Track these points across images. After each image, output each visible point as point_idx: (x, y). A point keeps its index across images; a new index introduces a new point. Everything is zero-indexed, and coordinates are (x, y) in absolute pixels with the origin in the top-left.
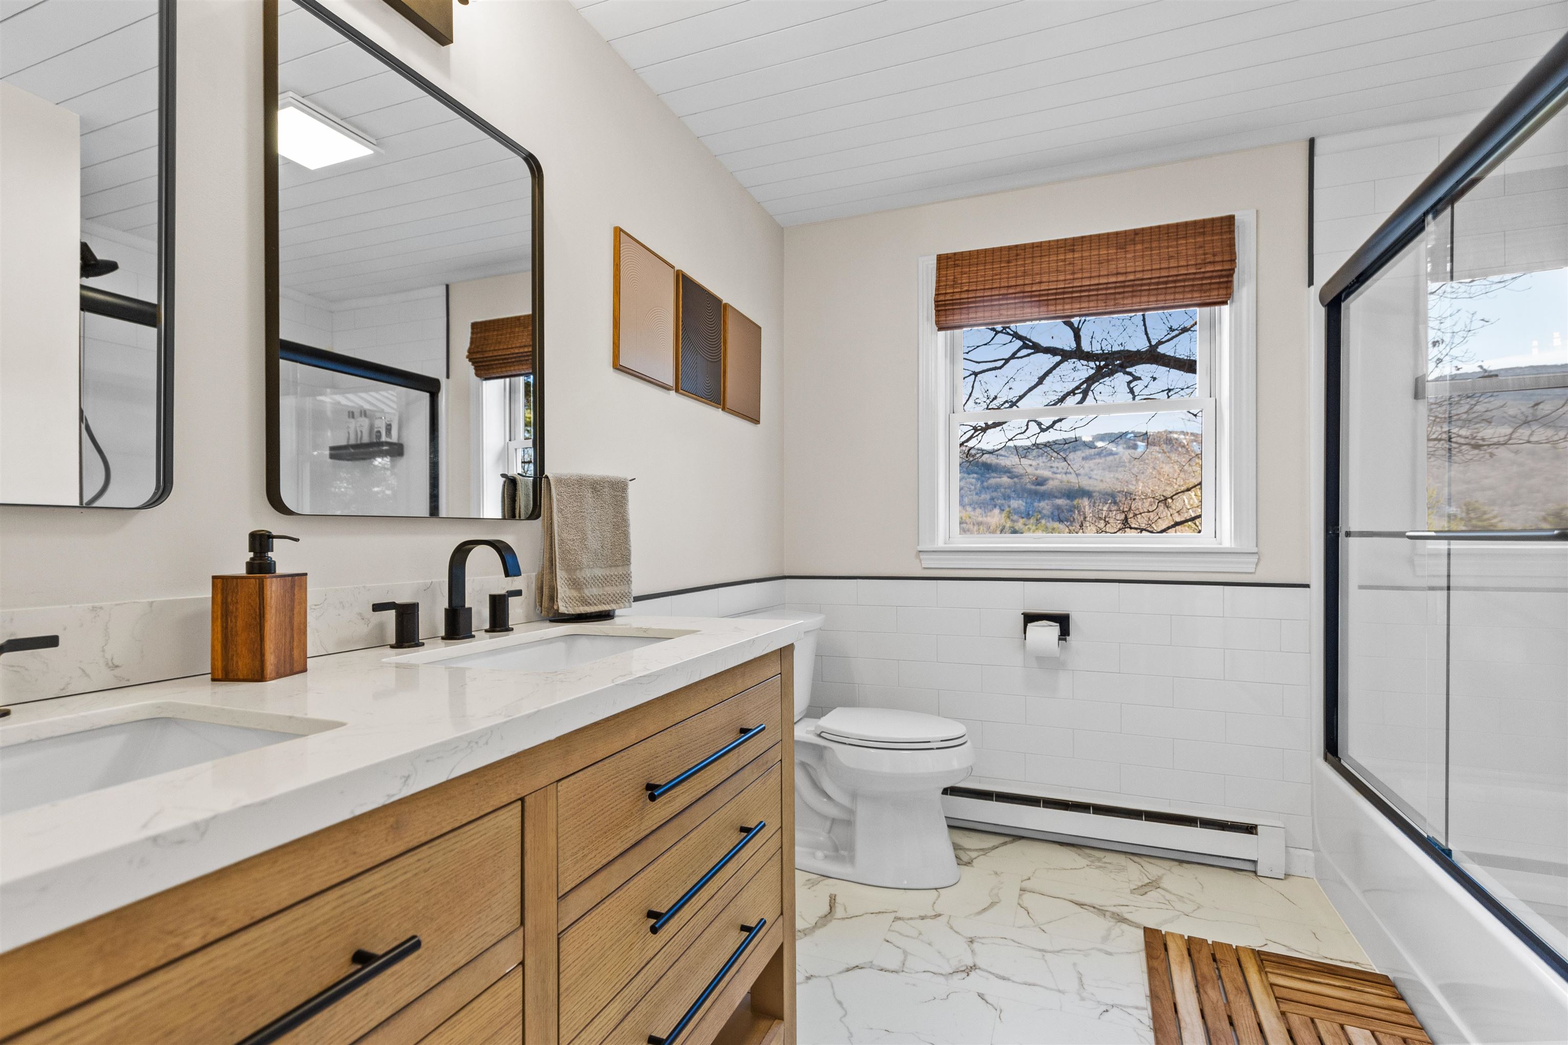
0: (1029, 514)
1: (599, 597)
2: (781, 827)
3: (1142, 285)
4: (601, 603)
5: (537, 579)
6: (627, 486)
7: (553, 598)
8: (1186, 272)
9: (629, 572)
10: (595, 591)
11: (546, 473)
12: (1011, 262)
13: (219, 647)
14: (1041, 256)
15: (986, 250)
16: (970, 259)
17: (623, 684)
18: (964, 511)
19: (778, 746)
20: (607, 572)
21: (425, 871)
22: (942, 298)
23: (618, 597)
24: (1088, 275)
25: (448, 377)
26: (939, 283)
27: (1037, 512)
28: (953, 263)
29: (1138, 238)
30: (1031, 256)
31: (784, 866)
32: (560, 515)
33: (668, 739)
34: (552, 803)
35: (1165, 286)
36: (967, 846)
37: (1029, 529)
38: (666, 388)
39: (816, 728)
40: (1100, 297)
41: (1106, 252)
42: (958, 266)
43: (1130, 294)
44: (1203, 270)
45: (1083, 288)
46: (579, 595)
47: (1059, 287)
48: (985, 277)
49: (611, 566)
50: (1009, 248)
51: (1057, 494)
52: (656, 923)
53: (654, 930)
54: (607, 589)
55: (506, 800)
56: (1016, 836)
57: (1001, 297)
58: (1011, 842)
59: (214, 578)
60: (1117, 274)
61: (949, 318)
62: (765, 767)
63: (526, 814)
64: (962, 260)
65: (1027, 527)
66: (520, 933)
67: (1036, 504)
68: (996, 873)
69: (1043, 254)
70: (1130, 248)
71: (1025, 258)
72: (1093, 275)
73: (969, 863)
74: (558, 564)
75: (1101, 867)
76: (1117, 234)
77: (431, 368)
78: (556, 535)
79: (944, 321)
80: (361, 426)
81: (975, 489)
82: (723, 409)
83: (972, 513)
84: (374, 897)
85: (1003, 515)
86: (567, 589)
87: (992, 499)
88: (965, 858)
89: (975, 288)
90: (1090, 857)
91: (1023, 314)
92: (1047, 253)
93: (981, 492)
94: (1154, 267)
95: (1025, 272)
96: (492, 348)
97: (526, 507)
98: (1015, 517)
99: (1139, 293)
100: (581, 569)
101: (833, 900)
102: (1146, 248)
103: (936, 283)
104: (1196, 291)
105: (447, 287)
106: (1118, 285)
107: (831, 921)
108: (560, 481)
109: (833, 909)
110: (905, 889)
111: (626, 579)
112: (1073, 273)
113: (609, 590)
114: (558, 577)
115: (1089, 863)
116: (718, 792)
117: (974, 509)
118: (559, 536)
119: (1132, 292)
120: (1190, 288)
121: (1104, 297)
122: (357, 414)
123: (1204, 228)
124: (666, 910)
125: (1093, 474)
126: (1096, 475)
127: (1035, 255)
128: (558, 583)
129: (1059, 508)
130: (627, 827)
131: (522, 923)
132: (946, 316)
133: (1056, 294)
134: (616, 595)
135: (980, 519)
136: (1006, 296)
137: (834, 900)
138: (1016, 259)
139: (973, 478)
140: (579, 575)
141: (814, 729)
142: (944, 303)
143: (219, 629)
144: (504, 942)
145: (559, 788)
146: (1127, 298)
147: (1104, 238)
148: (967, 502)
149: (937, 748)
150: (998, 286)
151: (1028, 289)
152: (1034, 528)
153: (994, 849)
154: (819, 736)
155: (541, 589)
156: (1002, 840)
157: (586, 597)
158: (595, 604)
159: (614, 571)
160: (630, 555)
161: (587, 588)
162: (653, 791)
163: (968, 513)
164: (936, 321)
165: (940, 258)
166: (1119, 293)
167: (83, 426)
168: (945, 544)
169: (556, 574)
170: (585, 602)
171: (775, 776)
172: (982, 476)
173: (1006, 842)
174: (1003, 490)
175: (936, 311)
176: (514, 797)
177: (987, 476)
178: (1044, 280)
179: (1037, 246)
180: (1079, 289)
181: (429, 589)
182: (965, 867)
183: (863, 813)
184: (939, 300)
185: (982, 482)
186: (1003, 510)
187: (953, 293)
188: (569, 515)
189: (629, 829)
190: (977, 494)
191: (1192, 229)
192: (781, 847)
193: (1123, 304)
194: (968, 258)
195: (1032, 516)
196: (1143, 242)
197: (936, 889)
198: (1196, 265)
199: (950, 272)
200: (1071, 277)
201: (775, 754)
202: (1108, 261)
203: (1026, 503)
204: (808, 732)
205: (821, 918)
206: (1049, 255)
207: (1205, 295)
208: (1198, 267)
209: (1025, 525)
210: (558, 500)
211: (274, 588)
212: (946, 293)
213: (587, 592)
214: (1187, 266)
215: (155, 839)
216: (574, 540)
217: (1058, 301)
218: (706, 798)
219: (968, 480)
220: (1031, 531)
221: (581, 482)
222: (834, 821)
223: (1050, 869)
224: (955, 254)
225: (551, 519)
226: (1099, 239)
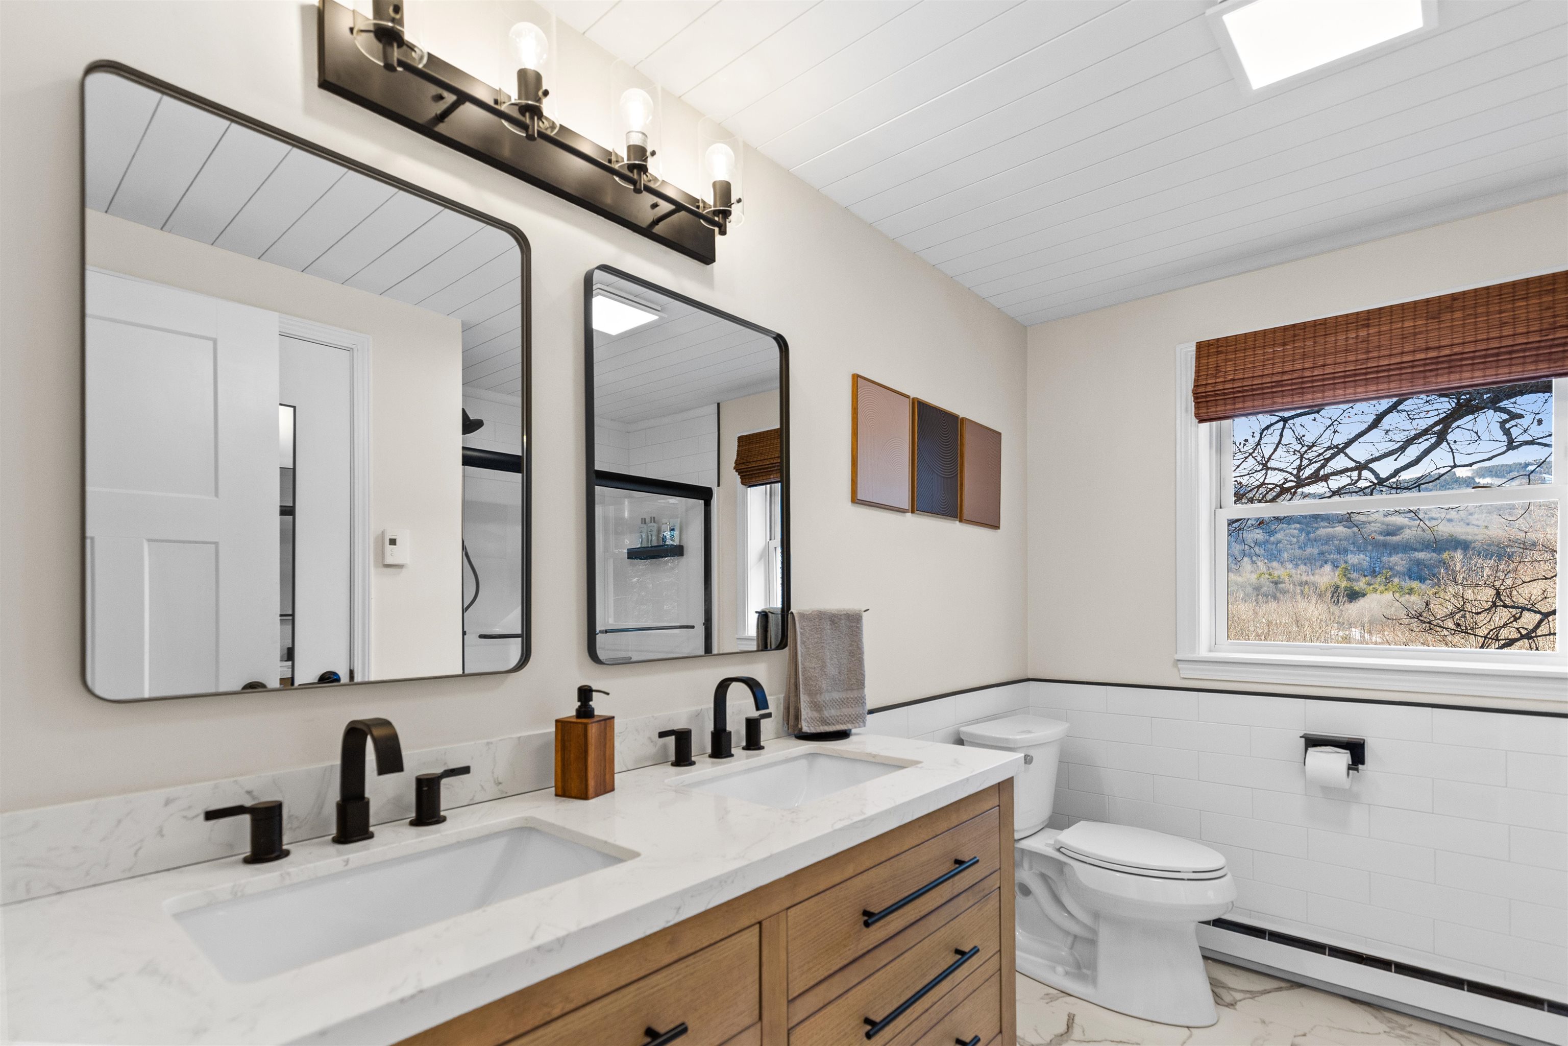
0: (1374, 571)
1: (836, 718)
2: (1000, 951)
3: (1462, 360)
4: (838, 723)
5: (785, 700)
6: (861, 617)
7: (797, 717)
8: (1525, 341)
9: (863, 695)
10: (833, 712)
11: (792, 610)
12: (1288, 345)
13: (559, 771)
14: (1325, 335)
15: (1255, 333)
16: (1236, 345)
17: (841, 829)
18: (1282, 569)
19: (997, 875)
20: (844, 695)
21: (692, 974)
22: (1201, 389)
23: (854, 718)
24: (1387, 352)
25: (719, 485)
26: (1199, 373)
27: (1387, 568)
28: (1215, 350)
29: (1458, 304)
30: (1312, 335)
31: (1003, 987)
32: (803, 646)
33: (882, 872)
34: (783, 926)
35: (1495, 358)
36: (1231, 986)
37: (1375, 590)
38: (902, 511)
39: (1055, 842)
40: (1403, 377)
41: (1412, 324)
42: (1221, 352)
43: (1447, 371)
44: (1550, 337)
45: (1380, 369)
46: (820, 716)
47: (1347, 369)
48: (1254, 363)
49: (847, 690)
50: (1285, 329)
51: (1418, 546)
52: (871, 1030)
53: (869, 1036)
54: (844, 710)
55: (748, 923)
56: (1295, 983)
57: (1273, 384)
58: (1288, 989)
59: (557, 721)
60: (1427, 349)
61: (1211, 410)
62: (982, 894)
63: (763, 935)
64: (1227, 346)
65: (1371, 587)
66: (759, 1025)
67: (1385, 559)
68: (1263, 1022)
69: (1327, 333)
70: (1446, 316)
71: (1304, 339)
72: (1394, 352)
73: (1232, 1005)
74: (801, 689)
75: (1402, 1036)
76: (1427, 301)
77: (705, 480)
78: (800, 664)
79: (1204, 413)
80: (651, 531)
81: (1298, 541)
82: (961, 521)
83: (1294, 571)
84: (659, 990)
85: (1337, 573)
86: (809, 711)
87: (1322, 553)
88: (1228, 998)
89: (1241, 376)
90: (1389, 1022)
91: (1303, 400)
92: (1334, 331)
93: (1305, 545)
94: (1480, 337)
95: (1304, 355)
96: (755, 459)
97: (776, 636)
98: (1354, 575)
99: (1458, 369)
100: (821, 693)
101: (1071, 1019)
102: (1469, 315)
103: (1195, 373)
104: (1543, 361)
105: (718, 404)
106: (1428, 361)
107: (1067, 1041)
108: (803, 616)
109: (1070, 1029)
110: (1152, 1021)
111: (861, 700)
112: (1368, 352)
113: (846, 711)
114: (802, 700)
115: (1388, 1030)
116: (932, 918)
117: (1297, 566)
118: (803, 664)
119: (1450, 367)
120: (1533, 359)
121: (1409, 376)
122: (648, 520)
123: (1554, 284)
124: (881, 1018)
125: (1473, 519)
126: (1477, 520)
127: (1317, 334)
128: (802, 706)
129: (1419, 563)
130: (845, 946)
131: (760, 1018)
132: (1208, 407)
133: (1345, 377)
134: (852, 716)
135: (1304, 578)
136: (1281, 383)
137: (1073, 1020)
138: (1294, 341)
139: (1295, 529)
140: (820, 699)
141: (1053, 843)
142: (1204, 394)
143: (559, 759)
144: (747, 1032)
145: (789, 914)
146: (1442, 375)
147: (1410, 308)
148: (1286, 558)
149: (1189, 880)
150: (1270, 372)
151: (1307, 373)
152: (1382, 588)
153: (1265, 993)
154: (1059, 850)
155: (787, 709)
156: (1274, 984)
157: (825, 718)
158: (833, 724)
159: (850, 694)
160: (864, 680)
161: (826, 710)
162: (869, 918)
163: (1288, 570)
164: (1195, 414)
165: (1200, 346)
166: (1431, 371)
167: (464, 553)
168: (1210, 651)
169: (800, 698)
170: (824, 722)
171: (993, 903)
172: (1307, 526)
173: (1281, 988)
174: (1337, 542)
175: (1195, 403)
176: (754, 921)
177: (1315, 525)
178: (1328, 362)
179: (1320, 324)
180: (1376, 369)
181: (698, 715)
182: (1227, 1009)
183: (1105, 934)
184: (1198, 391)
185: (1308, 533)
186: (1337, 567)
187: (1216, 383)
188: (811, 646)
189: (848, 948)
190: (1300, 548)
191: (1536, 288)
192: (1000, 969)
193: (1437, 383)
194: (1234, 343)
195: (1380, 573)
196: (1464, 308)
197: (1188, 1027)
198: (1541, 330)
199: (1212, 360)
200: (1364, 356)
201: (994, 881)
202: (1415, 334)
203: (1370, 558)
204: (1047, 845)
205: (1056, 1036)
206: (1337, 333)
207: (1556, 365)
208: (1544, 333)
209: (1369, 584)
210: (801, 634)
211: (594, 731)
212: (1206, 384)
213: (826, 714)
214: (1528, 333)
215: (538, 948)
216: (815, 668)
217: (1348, 385)
218: (921, 923)
219: (1288, 531)
220: (1378, 591)
221: (821, 616)
222: (1075, 937)
223: (1334, 1028)
224: (1218, 340)
225: (796, 649)
226: (1403, 310)
